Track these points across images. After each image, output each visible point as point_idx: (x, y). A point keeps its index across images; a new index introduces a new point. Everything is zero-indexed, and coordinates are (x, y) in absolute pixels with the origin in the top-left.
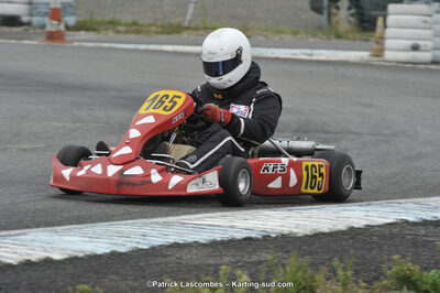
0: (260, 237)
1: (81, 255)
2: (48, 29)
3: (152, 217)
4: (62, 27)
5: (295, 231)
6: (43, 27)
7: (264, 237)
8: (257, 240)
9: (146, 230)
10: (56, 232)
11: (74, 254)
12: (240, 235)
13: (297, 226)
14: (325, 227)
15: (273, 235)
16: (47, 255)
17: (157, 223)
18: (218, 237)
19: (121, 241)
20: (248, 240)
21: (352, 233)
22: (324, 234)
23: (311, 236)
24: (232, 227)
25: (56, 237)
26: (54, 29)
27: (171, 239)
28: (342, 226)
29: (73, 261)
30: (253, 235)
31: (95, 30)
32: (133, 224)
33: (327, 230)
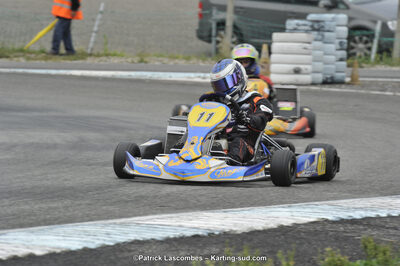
0: (205, 234)
1: (58, 251)
3: (108, 219)
5: (234, 229)
7: (209, 234)
8: (203, 237)
9: (109, 229)
11: (52, 251)
12: (189, 233)
13: (235, 225)
14: (259, 225)
15: (217, 233)
16: (30, 251)
17: (115, 224)
18: (171, 234)
19: (89, 239)
20: (196, 236)
21: (282, 230)
22: (259, 231)
23: (247, 233)
24: (180, 226)
27: (132, 237)
28: (273, 225)
30: (200, 233)
32: (95, 225)
33: (260, 228)
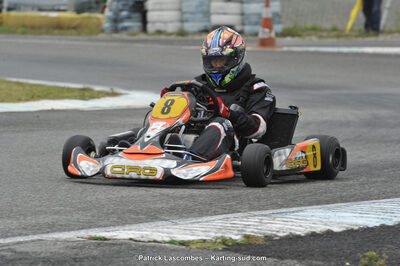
1: (356, 228)
2: (261, 36)
4: (273, 35)
6: (256, 34)
10: (329, 209)
11: (350, 227)
16: (328, 228)
19: (387, 216)
25: (330, 214)
26: (266, 36)
29: (350, 233)
31: (299, 36)
